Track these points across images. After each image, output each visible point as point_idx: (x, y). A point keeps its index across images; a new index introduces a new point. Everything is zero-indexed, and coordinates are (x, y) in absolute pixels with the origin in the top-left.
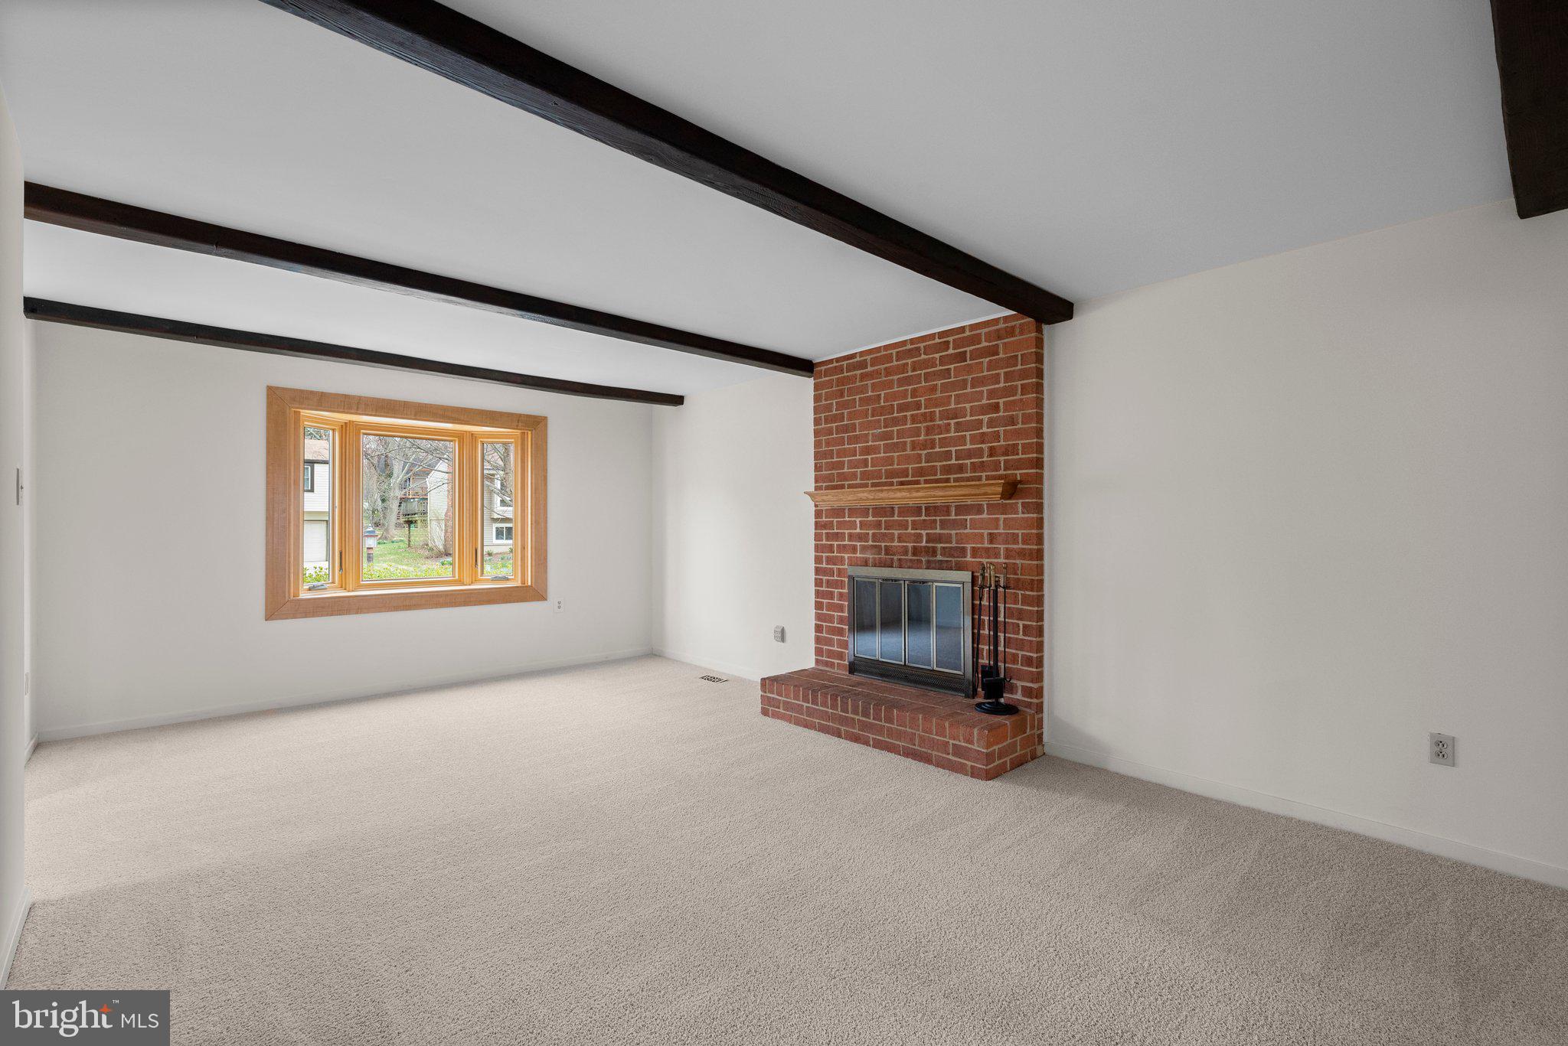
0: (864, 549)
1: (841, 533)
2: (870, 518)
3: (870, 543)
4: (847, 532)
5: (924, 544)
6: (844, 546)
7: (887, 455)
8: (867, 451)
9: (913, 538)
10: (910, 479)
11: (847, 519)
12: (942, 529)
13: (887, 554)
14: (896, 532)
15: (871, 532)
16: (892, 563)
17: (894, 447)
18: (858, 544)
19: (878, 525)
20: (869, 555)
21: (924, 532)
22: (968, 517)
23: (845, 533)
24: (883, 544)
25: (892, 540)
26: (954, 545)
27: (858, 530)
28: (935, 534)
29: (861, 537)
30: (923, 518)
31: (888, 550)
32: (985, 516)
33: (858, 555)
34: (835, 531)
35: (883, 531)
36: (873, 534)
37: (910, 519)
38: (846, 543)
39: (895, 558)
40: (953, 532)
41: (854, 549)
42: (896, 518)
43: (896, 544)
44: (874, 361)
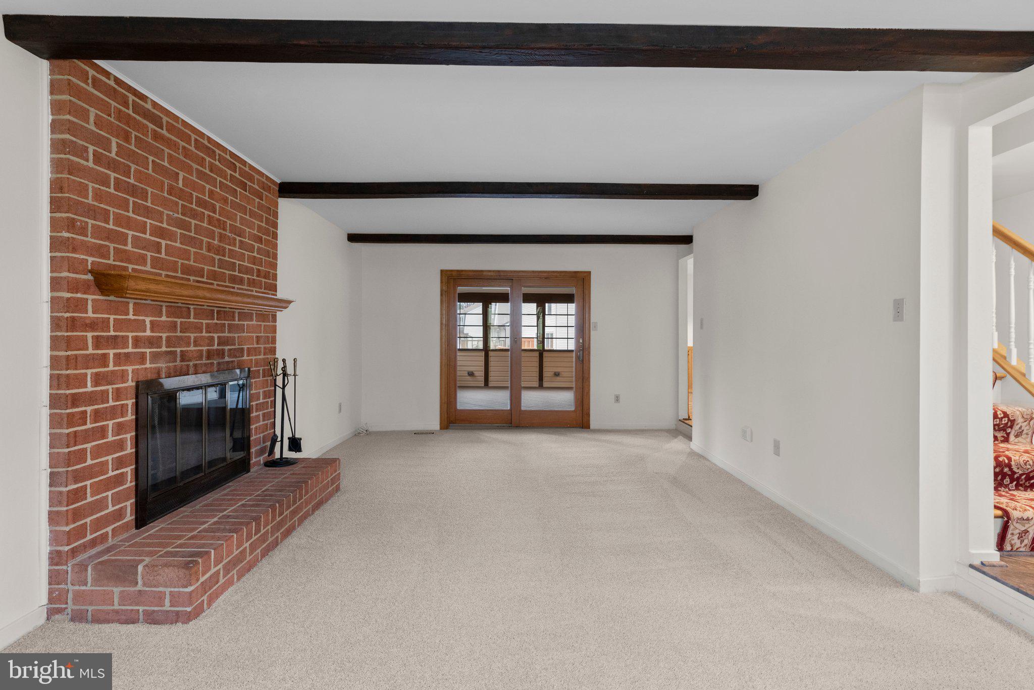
0: (155, 357)
1: (123, 337)
2: (164, 318)
3: (164, 349)
4: (130, 335)
5: (216, 347)
6: (127, 355)
7: (184, 247)
8: (160, 233)
9: (207, 341)
10: (204, 280)
11: (131, 317)
12: (229, 332)
13: (182, 360)
14: (192, 335)
15: (164, 335)
16: (188, 370)
17: (191, 241)
18: (148, 351)
19: (173, 326)
20: (162, 365)
21: (216, 336)
22: (245, 323)
23: (128, 337)
24: (178, 350)
25: (188, 345)
26: (237, 347)
27: (148, 333)
28: (224, 337)
29: (152, 342)
30: (216, 321)
31: (184, 356)
32: (254, 322)
33: (148, 365)
34: (112, 333)
35: (179, 334)
36: (167, 337)
37: (204, 322)
38: (130, 350)
39: (191, 364)
40: (236, 335)
41: (142, 358)
42: (192, 320)
43: (192, 348)
44: (171, 129)
